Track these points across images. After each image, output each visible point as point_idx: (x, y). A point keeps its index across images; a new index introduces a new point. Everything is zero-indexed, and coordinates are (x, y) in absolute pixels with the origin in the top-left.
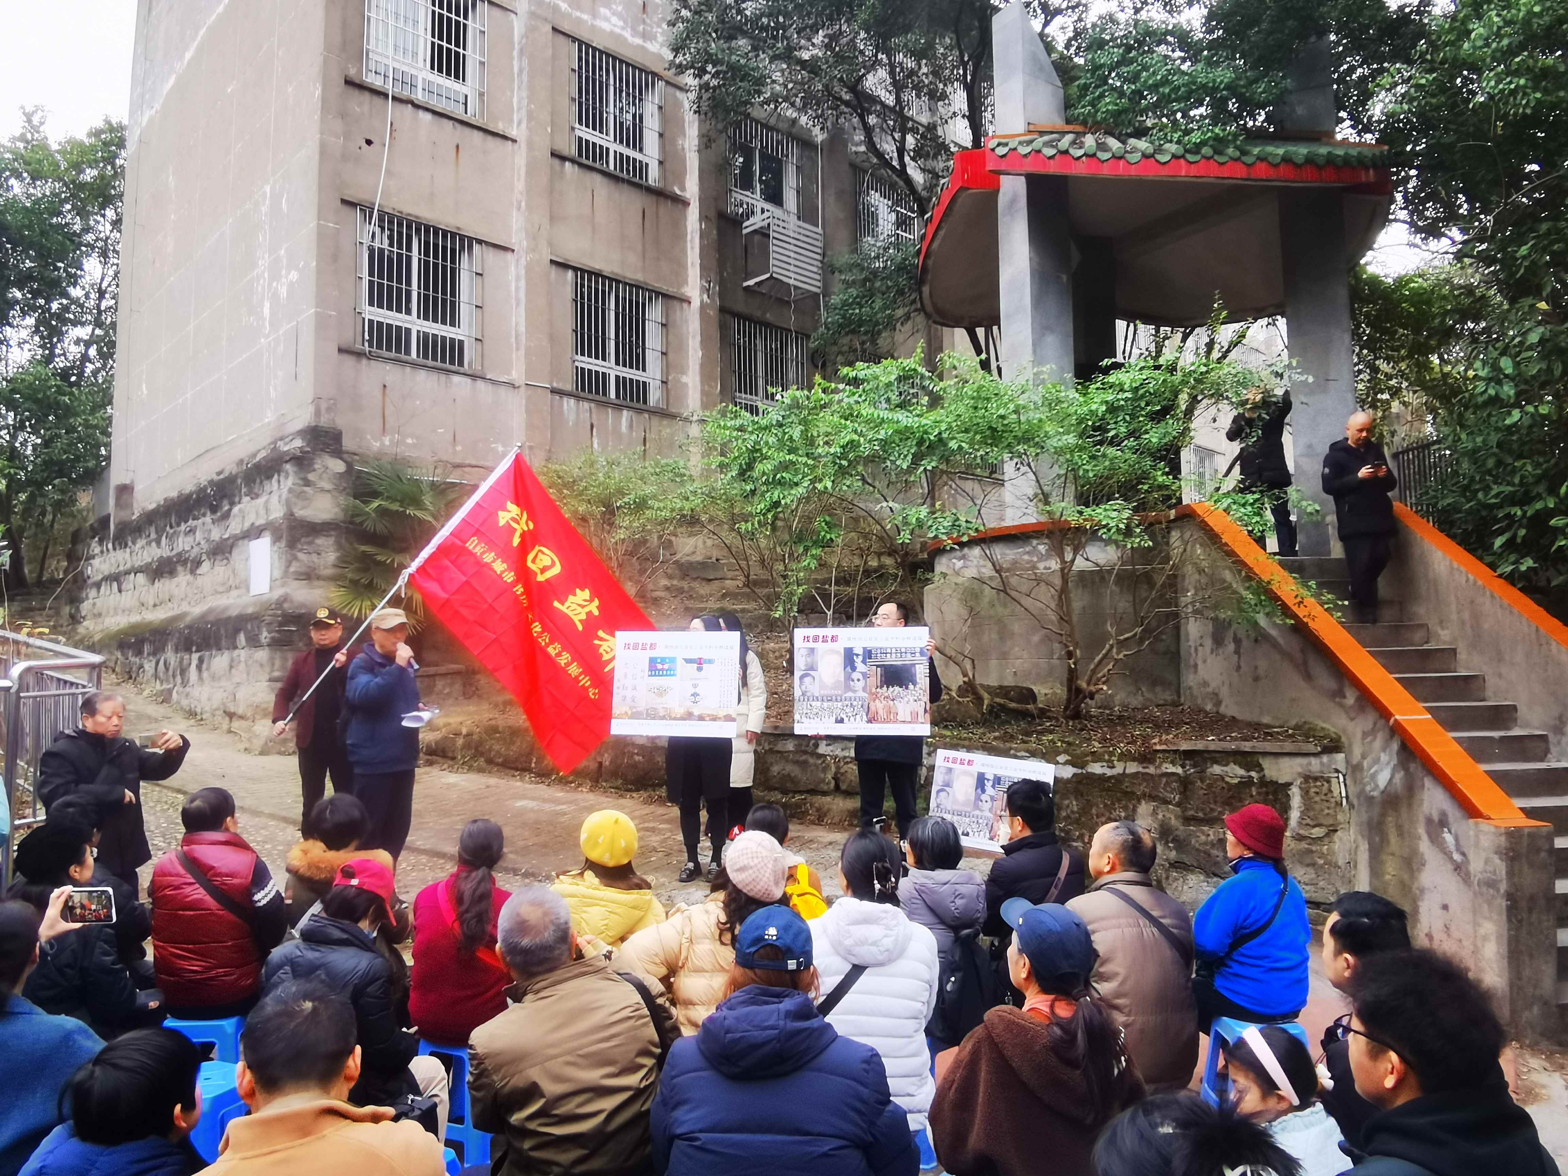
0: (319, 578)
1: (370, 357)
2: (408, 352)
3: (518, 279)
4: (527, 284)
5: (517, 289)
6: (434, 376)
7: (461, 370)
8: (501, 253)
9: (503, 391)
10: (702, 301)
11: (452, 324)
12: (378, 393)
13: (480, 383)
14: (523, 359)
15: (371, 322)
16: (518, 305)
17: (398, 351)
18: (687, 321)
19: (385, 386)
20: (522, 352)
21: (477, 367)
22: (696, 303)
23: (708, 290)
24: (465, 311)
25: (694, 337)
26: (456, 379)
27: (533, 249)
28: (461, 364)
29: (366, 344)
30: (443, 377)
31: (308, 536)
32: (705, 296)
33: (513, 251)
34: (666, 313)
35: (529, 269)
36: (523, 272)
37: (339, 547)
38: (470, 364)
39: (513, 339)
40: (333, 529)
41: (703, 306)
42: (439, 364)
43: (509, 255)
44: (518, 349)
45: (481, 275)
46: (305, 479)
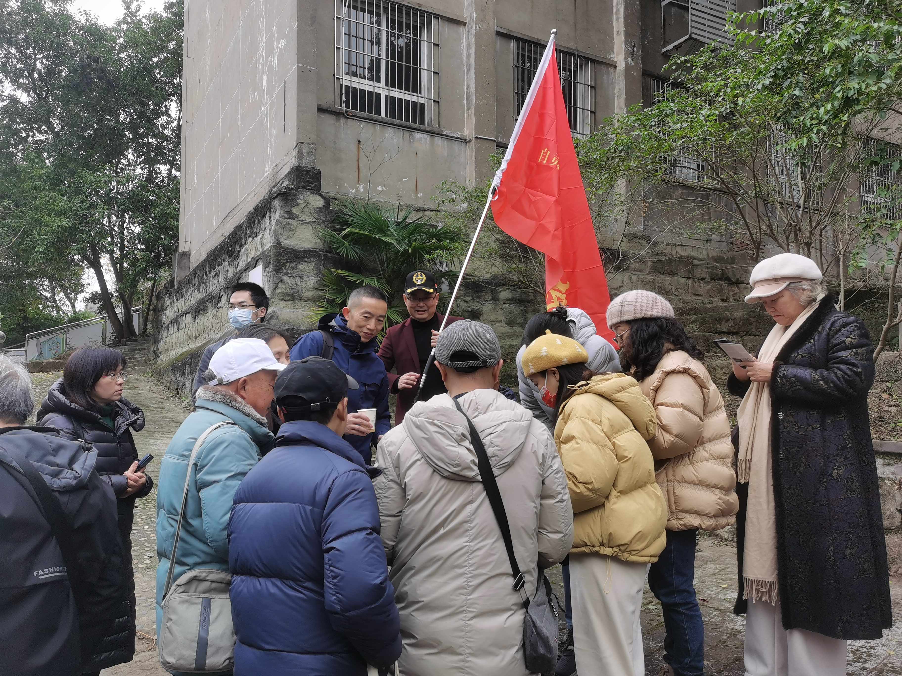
0: (301, 299)
1: (346, 116)
2: (378, 113)
3: (469, 48)
4: (476, 51)
5: (468, 56)
6: (399, 133)
7: (422, 127)
8: (455, 27)
9: (456, 146)
10: (626, 64)
11: (415, 90)
12: (354, 147)
13: (438, 140)
14: (473, 117)
15: (347, 88)
16: (469, 70)
17: (370, 111)
18: (613, 83)
19: (359, 141)
20: (473, 110)
21: (435, 126)
22: (621, 66)
23: (632, 54)
24: (425, 77)
25: (619, 97)
26: (418, 135)
27: (480, 20)
28: (422, 122)
29: (344, 105)
30: (407, 134)
31: (291, 262)
32: (630, 60)
33: (464, 24)
34: (595, 77)
35: (478, 36)
36: (473, 40)
37: (319, 272)
38: (429, 123)
39: (465, 101)
40: (313, 256)
41: (627, 68)
42: (403, 122)
43: (461, 29)
44: (469, 109)
45: (438, 45)
46: (290, 213)
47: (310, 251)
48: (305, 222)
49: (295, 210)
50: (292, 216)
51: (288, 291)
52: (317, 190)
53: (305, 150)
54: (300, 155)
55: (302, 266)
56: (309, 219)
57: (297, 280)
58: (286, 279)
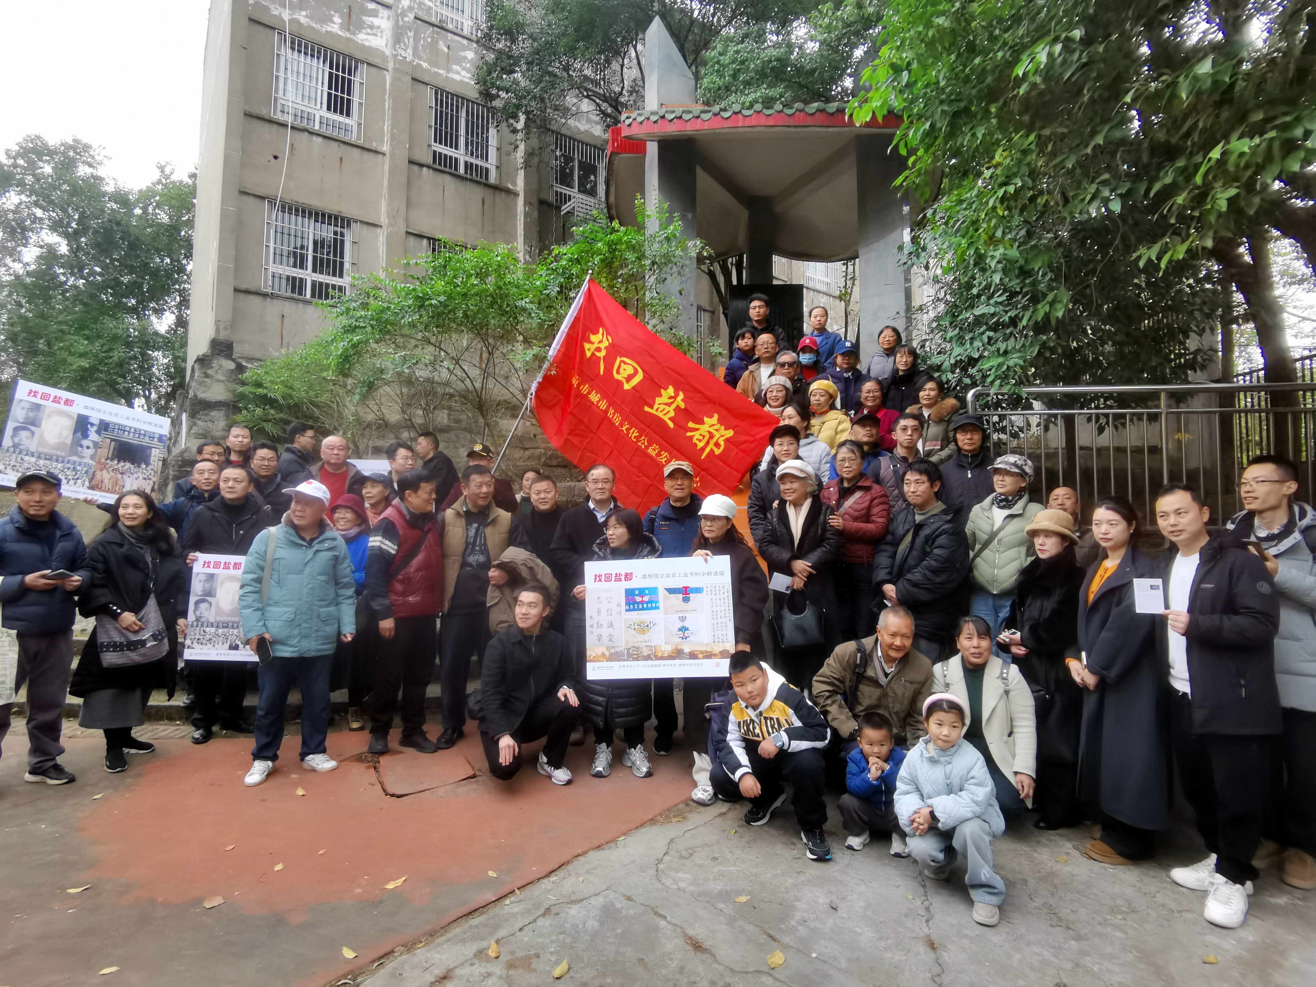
1: (272, 296)
2: (302, 294)
3: (383, 245)
4: (387, 248)
5: (382, 251)
8: (373, 229)
11: (339, 276)
12: (278, 320)
15: (274, 274)
16: (382, 262)
17: (294, 293)
19: (283, 316)
24: (350, 267)
29: (270, 288)
31: (204, 410)
33: (380, 226)
36: (387, 238)
40: (223, 406)
43: (379, 230)
45: (357, 243)
46: (205, 373)
47: (220, 402)
48: (218, 381)
49: (210, 372)
50: (207, 376)
51: (201, 431)
52: (229, 357)
53: (222, 327)
54: (218, 330)
55: (214, 413)
56: (222, 378)
57: (210, 424)
58: (199, 423)
